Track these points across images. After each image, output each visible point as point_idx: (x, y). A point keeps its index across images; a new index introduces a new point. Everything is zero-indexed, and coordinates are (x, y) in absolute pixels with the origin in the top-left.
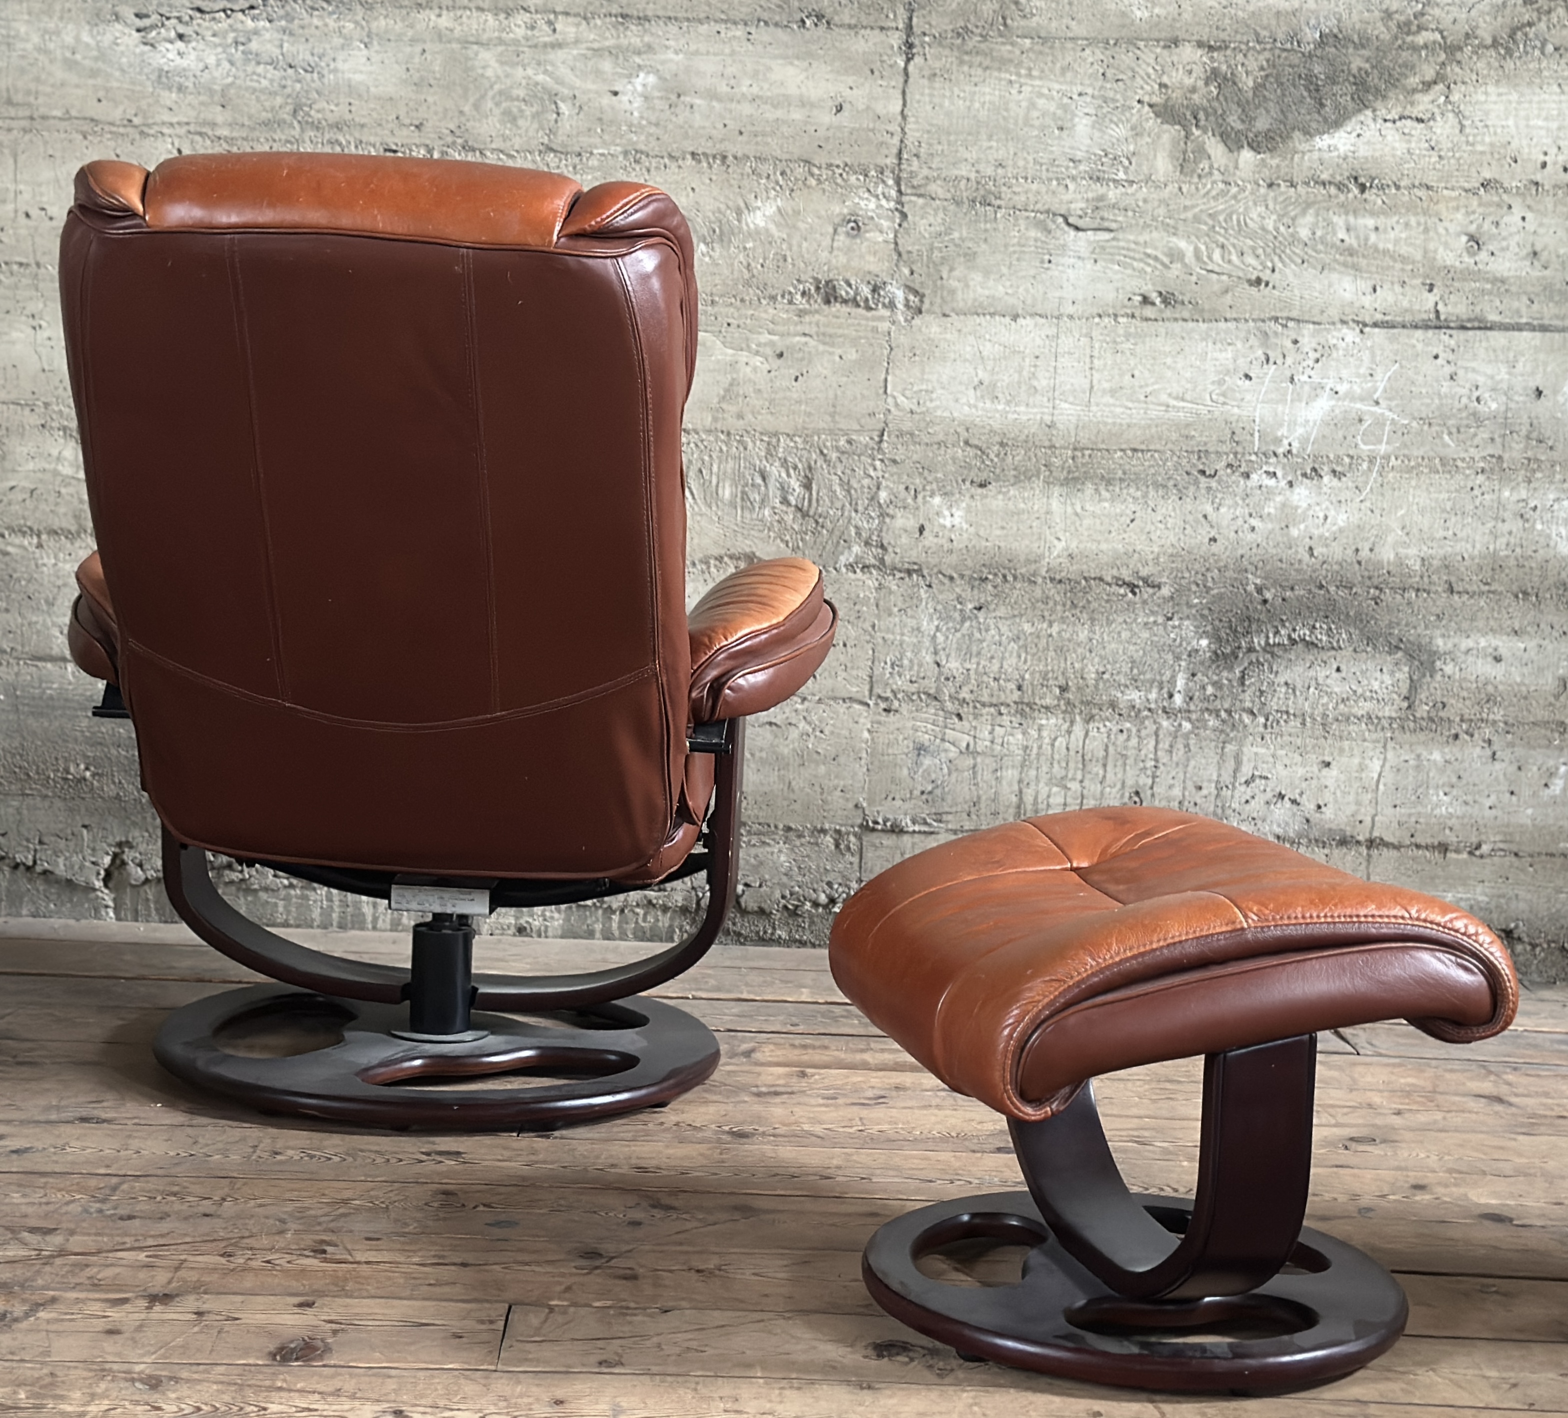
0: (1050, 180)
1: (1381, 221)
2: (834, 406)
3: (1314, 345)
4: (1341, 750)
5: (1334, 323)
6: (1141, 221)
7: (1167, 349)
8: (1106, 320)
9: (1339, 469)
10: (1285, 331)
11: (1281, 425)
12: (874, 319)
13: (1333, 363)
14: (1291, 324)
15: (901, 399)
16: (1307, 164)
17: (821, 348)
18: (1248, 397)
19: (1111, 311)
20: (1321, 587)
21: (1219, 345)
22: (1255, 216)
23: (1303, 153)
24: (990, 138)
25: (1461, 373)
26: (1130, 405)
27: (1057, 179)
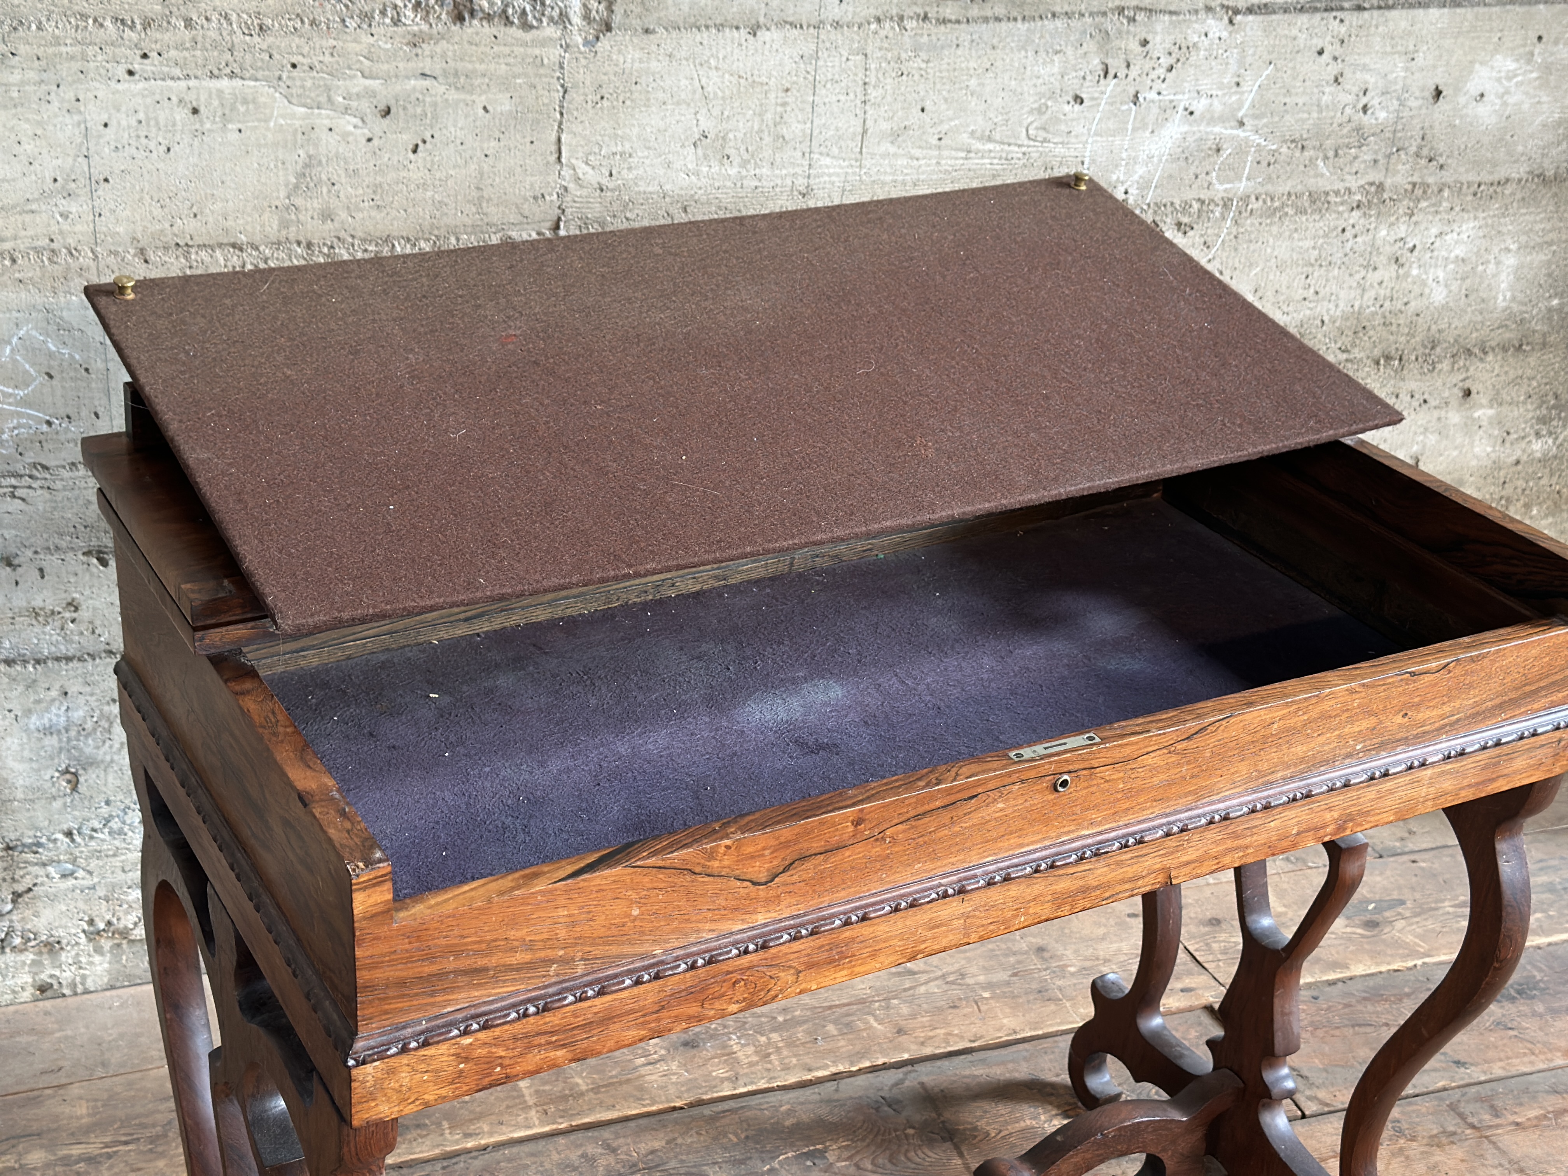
2: (478, 188)
3: (1168, 45)
5: (1196, 12)
7: (972, 64)
8: (887, 25)
9: (1185, 220)
10: (1132, 28)
11: (1117, 166)
12: (535, 43)
13: (1192, 71)
14: (1140, 17)
15: (582, 169)
17: (453, 95)
18: (1078, 129)
19: (894, 12)
21: (1042, 54)
25: (1348, 73)
26: (917, 152)
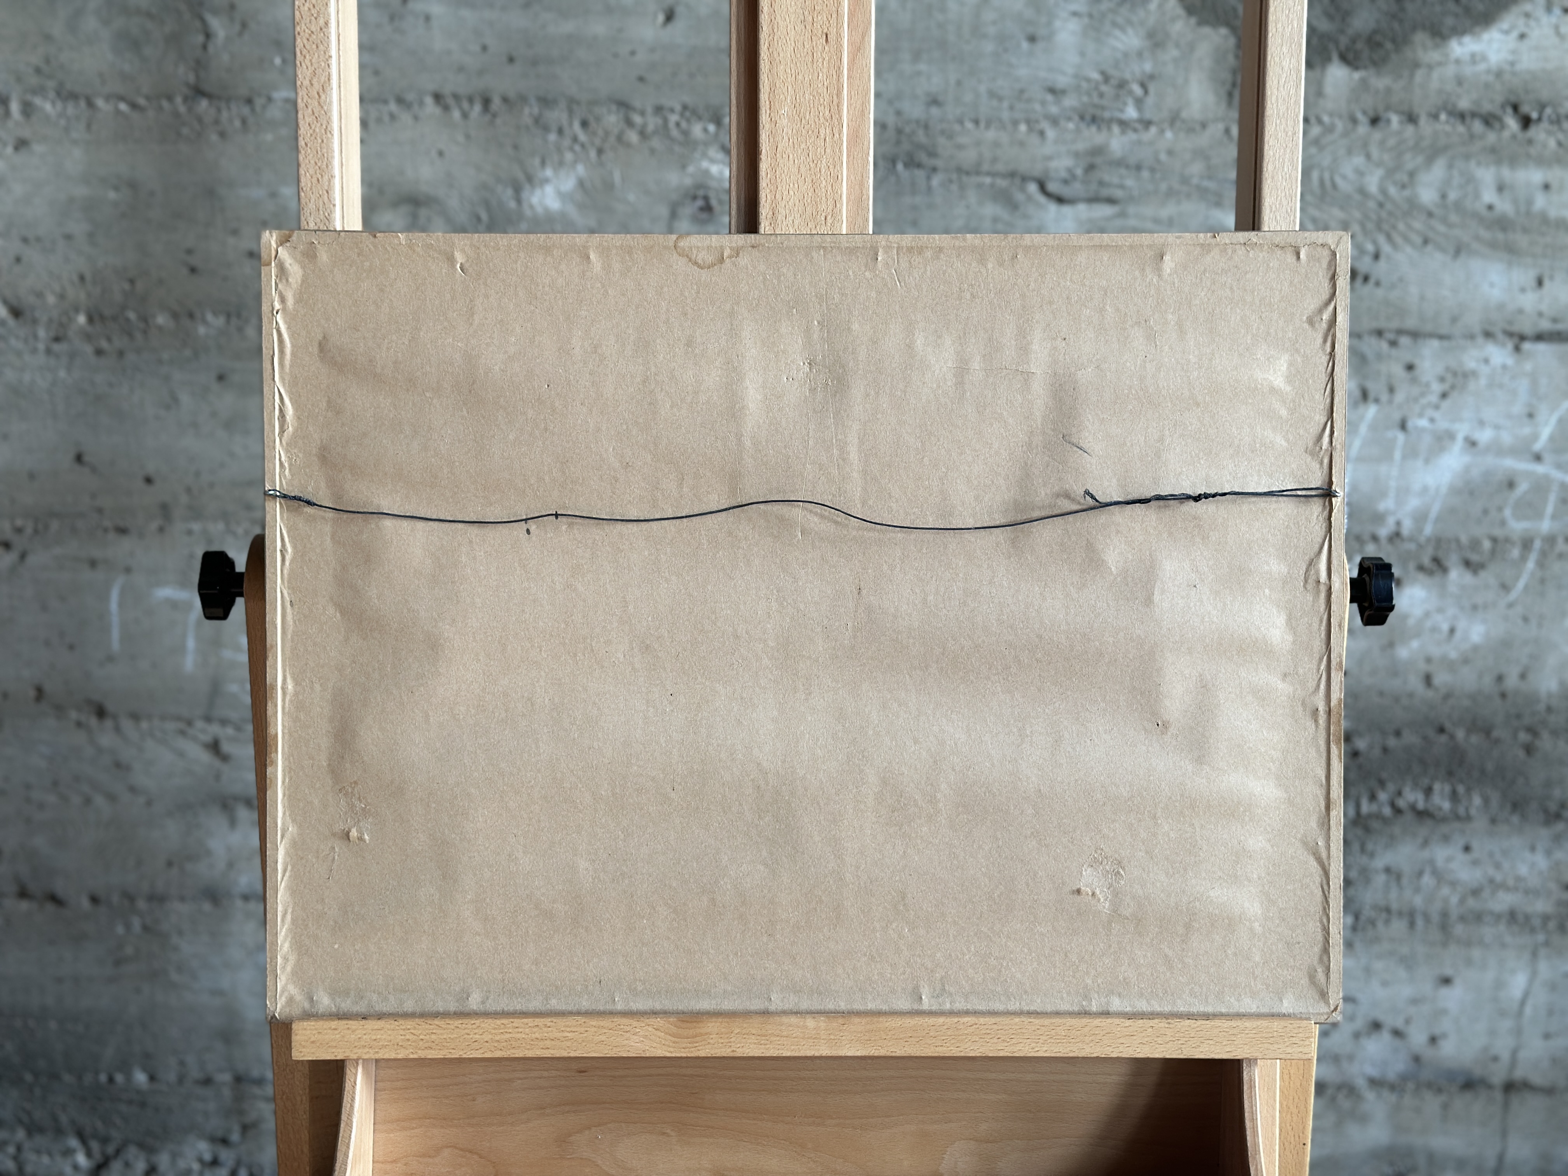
0: (1015, 123)
1: (1555, 174)
3: (1440, 369)
4: (1469, 962)
5: (1472, 337)
6: (1164, 186)
9: (1474, 558)
10: (1394, 352)
11: (1383, 494)
13: (1470, 399)
14: (1404, 340)
16: (1435, 84)
20: (1441, 730)
22: (1350, 174)
23: (1430, 67)
24: (917, 56)
27: (1028, 122)
